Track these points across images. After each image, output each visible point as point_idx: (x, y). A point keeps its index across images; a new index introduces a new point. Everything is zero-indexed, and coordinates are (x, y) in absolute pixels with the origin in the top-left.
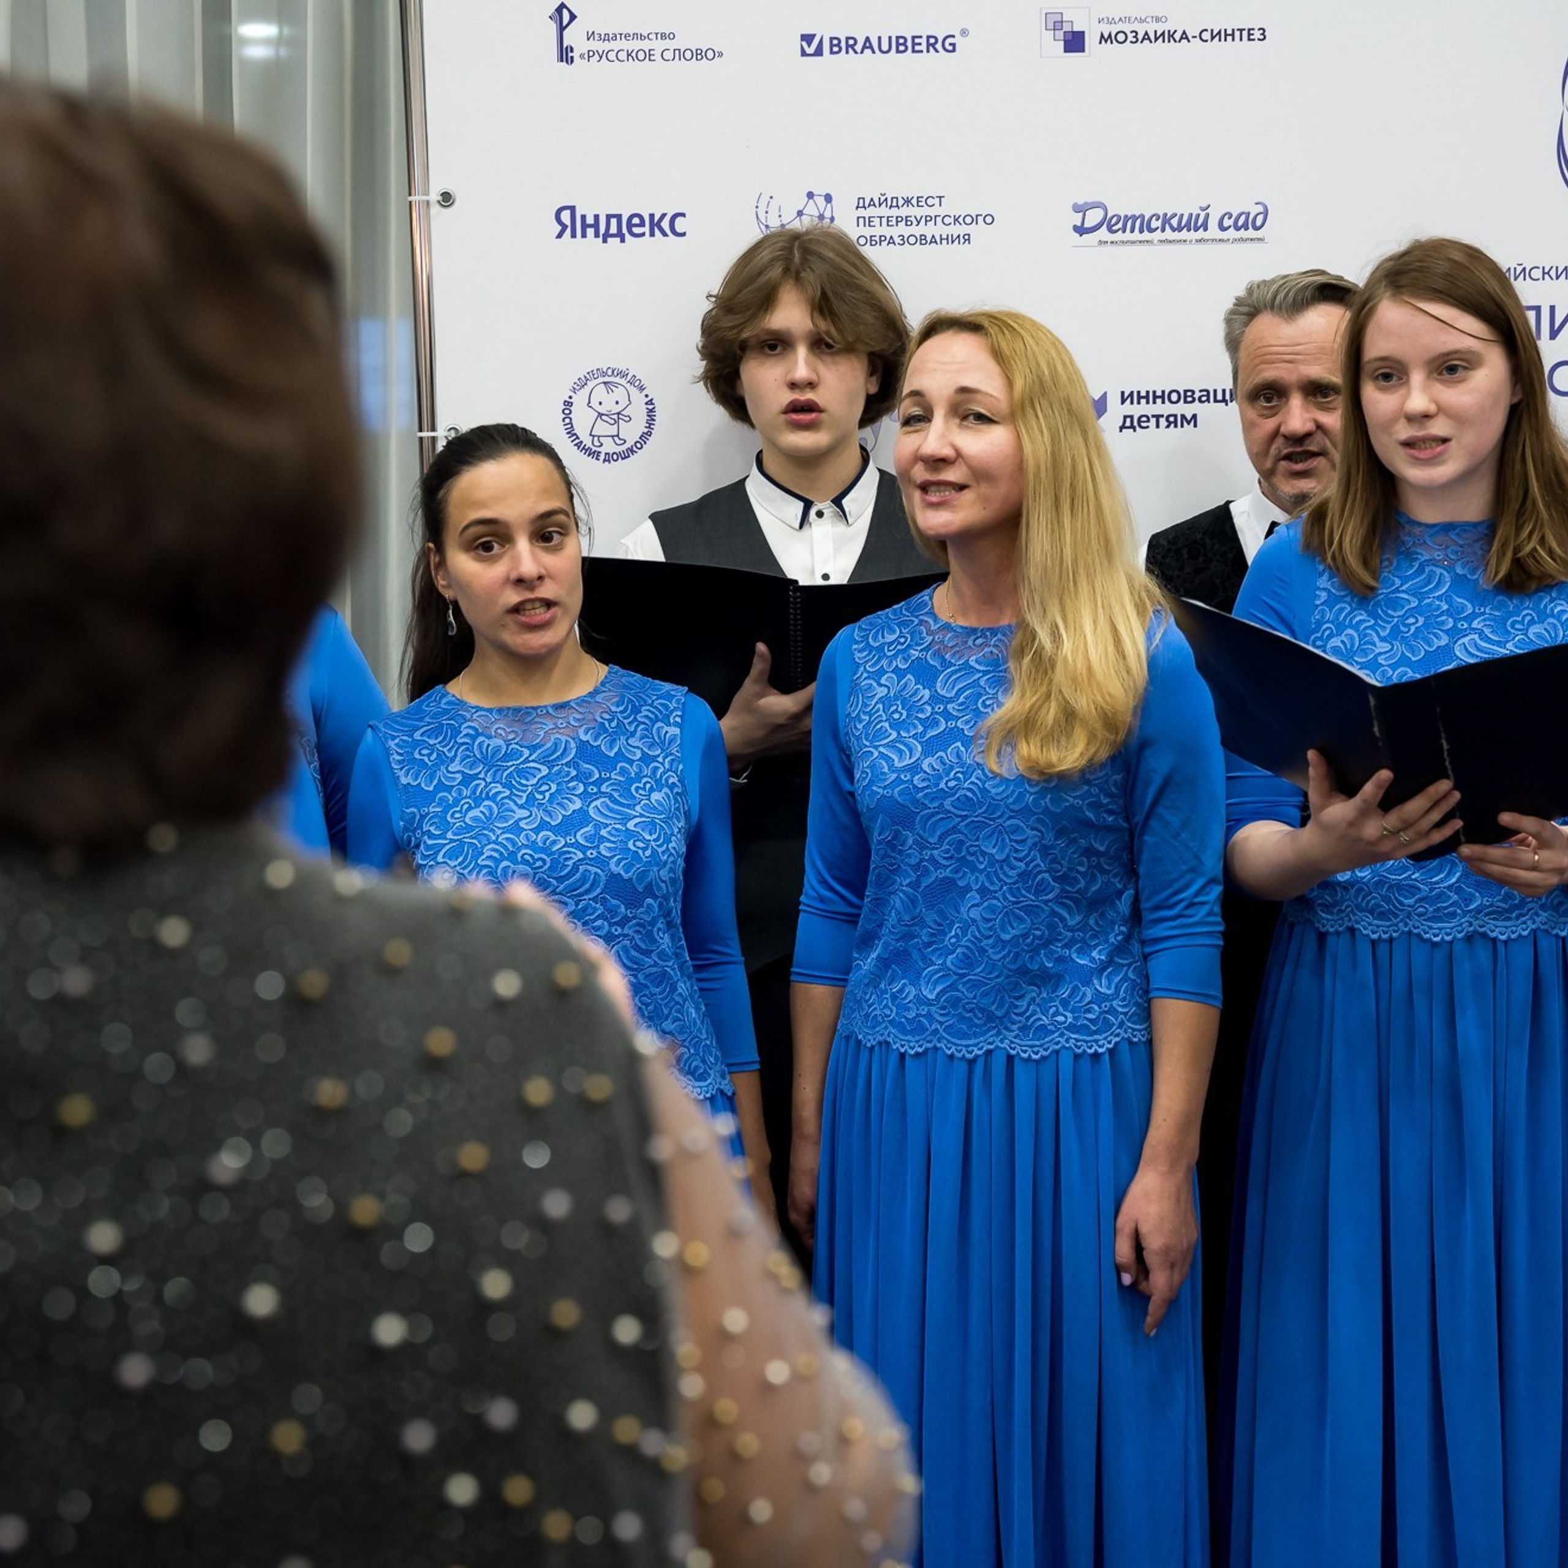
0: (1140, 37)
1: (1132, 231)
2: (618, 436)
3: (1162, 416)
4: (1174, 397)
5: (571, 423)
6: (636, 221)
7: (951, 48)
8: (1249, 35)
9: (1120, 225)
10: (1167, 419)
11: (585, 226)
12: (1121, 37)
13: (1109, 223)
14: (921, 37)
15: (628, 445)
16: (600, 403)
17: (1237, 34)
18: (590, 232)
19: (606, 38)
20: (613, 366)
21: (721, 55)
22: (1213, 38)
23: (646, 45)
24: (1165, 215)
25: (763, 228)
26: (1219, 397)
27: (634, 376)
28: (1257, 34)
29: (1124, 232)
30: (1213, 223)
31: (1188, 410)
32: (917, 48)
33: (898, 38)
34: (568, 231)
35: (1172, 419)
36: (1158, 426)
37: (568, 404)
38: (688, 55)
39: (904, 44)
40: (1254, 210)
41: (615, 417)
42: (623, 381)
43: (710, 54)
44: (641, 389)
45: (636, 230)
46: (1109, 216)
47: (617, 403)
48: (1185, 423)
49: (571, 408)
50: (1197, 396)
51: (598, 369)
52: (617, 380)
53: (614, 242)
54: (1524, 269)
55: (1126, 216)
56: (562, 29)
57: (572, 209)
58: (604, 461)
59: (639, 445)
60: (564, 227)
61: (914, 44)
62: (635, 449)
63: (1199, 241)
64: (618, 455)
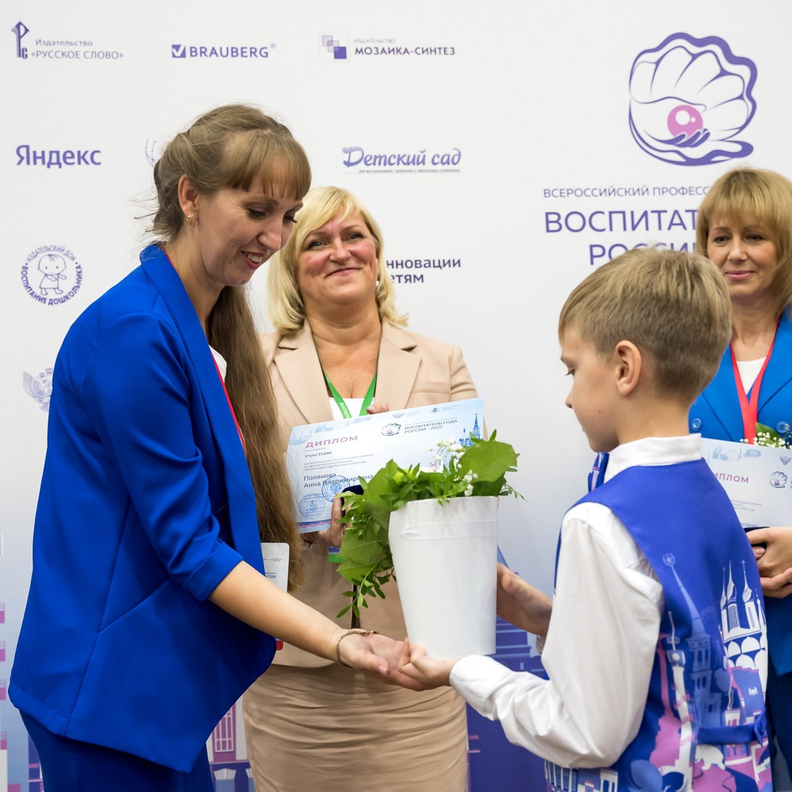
0: (380, 51)
1: (380, 164)
2: (58, 288)
3: (402, 276)
4: (409, 264)
5: (27, 280)
6: (69, 155)
7: (265, 55)
8: (445, 51)
9: (372, 161)
10: (405, 277)
11: (35, 158)
12: (368, 51)
13: (365, 160)
14: (246, 48)
15: (65, 294)
16: (46, 268)
17: (438, 51)
18: (39, 161)
19: (48, 44)
20: (55, 244)
21: (122, 55)
22: (423, 52)
23: (74, 49)
24: (399, 156)
25: (151, 161)
26: (437, 264)
27: (68, 251)
28: (449, 51)
29: (374, 164)
30: (428, 161)
31: (417, 272)
32: (244, 54)
33: (232, 48)
34: (25, 161)
35: (408, 278)
36: (400, 282)
37: (25, 268)
38: (101, 55)
39: (236, 52)
40: (453, 153)
41: (56, 276)
42: (61, 254)
43: (115, 55)
44: (73, 259)
45: (69, 161)
46: (365, 156)
47: (57, 267)
48: (416, 280)
49: (28, 271)
50: (423, 263)
51: (45, 247)
52: (57, 253)
53: (54, 167)
54: (614, 190)
55: (375, 156)
56: (20, 37)
57: (27, 147)
58: (49, 304)
59: (71, 294)
60: (22, 158)
61: (242, 52)
62: (69, 296)
63: (420, 171)
64: (58, 300)
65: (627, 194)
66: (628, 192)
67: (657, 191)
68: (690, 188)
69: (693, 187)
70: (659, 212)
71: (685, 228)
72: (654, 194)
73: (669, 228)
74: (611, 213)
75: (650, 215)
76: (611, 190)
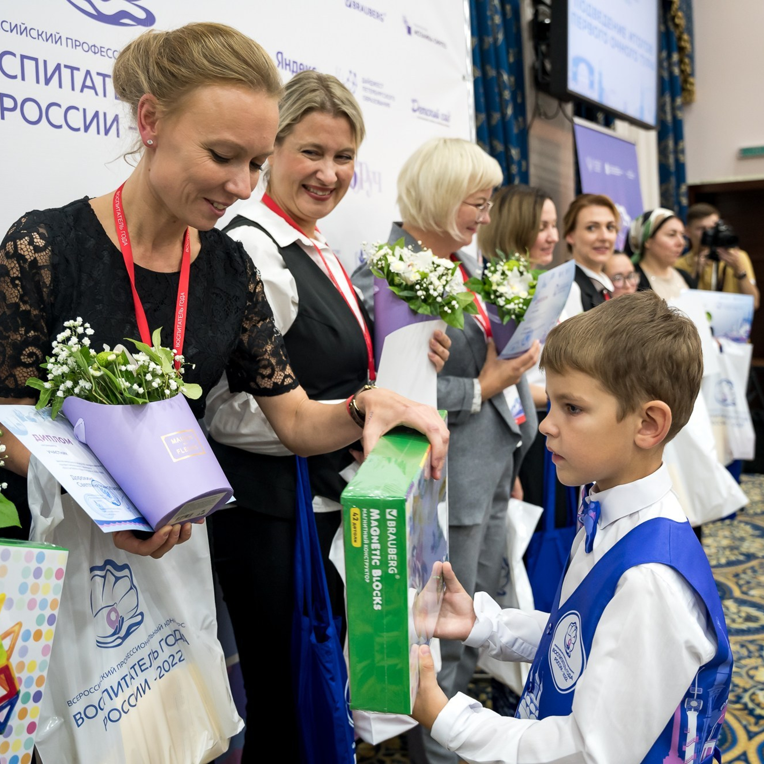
65: (40, 37)
66: (41, 35)
67: (69, 41)
68: (101, 47)
69: (104, 48)
70: (73, 69)
71: (97, 94)
72: (67, 46)
73: (82, 91)
74: (23, 57)
75: (63, 69)
76: (23, 27)
